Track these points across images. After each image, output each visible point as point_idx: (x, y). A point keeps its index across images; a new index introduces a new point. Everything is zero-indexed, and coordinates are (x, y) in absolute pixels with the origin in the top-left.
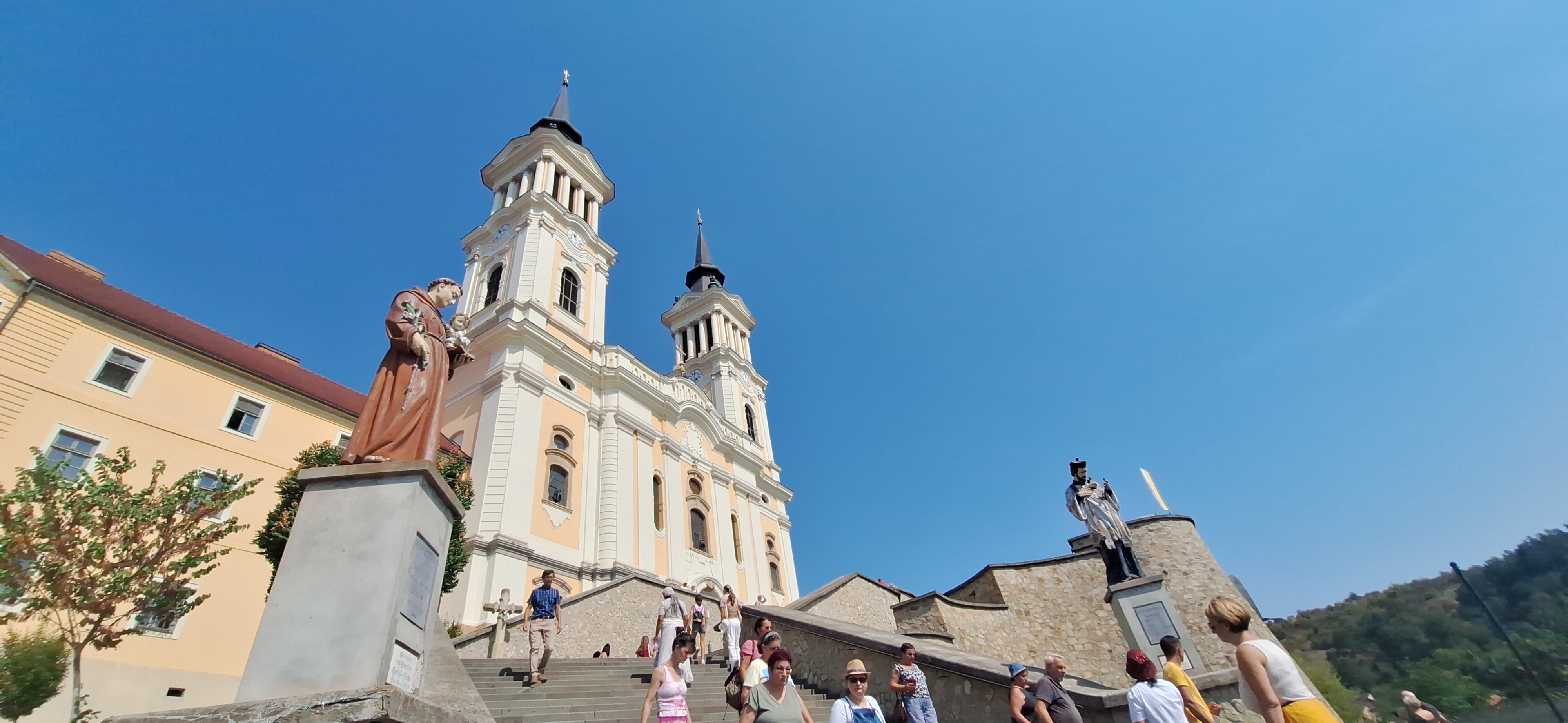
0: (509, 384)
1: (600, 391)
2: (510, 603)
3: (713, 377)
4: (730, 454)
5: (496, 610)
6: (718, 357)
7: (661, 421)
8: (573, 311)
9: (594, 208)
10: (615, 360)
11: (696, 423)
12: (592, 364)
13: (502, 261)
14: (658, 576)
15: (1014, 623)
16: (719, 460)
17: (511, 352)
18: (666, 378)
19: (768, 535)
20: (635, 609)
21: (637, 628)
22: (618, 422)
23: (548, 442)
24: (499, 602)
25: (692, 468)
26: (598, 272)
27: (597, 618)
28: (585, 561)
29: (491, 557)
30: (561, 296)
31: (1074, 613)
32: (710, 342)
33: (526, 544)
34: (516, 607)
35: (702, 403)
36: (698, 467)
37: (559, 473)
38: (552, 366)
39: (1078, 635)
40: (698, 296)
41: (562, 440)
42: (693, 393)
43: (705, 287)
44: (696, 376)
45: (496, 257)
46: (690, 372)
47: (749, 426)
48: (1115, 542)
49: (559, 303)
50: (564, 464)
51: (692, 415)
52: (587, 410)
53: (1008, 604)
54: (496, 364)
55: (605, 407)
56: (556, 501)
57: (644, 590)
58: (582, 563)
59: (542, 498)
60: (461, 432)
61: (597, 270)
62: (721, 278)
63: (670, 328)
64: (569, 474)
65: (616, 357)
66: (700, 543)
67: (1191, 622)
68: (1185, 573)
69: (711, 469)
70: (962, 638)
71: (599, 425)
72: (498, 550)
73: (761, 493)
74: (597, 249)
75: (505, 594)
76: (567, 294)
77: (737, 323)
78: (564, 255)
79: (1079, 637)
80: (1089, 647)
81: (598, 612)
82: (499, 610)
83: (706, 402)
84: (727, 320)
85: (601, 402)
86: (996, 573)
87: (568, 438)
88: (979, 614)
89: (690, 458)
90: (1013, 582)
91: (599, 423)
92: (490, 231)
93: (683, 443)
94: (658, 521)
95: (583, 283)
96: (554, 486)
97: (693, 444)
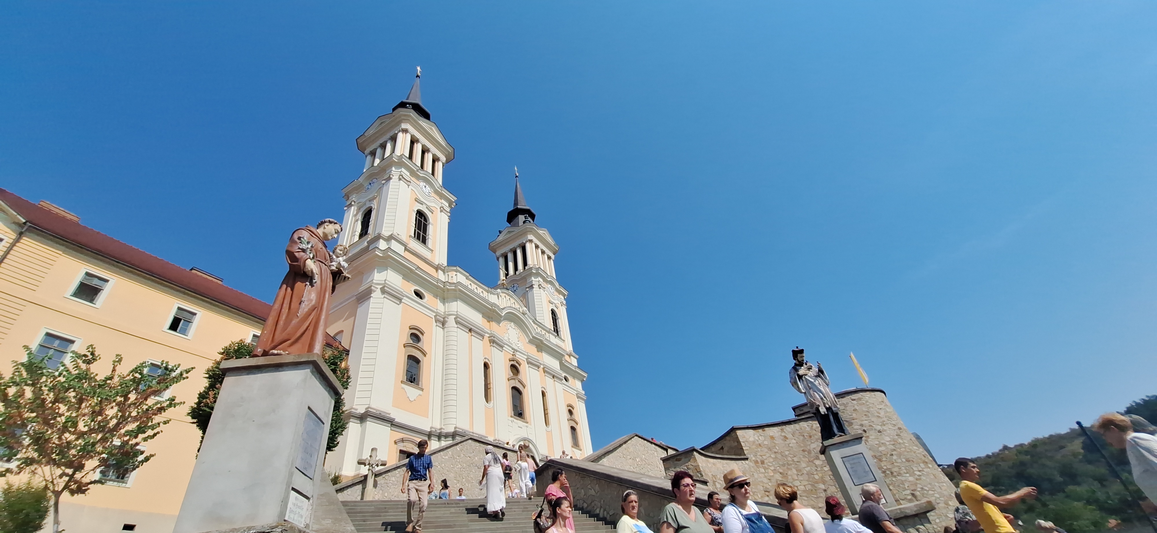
0: (377, 295)
1: (444, 300)
2: (377, 459)
3: (527, 289)
4: (541, 346)
5: (367, 464)
6: (531, 274)
7: (489, 322)
8: (424, 241)
9: (439, 166)
10: (455, 277)
11: (515, 323)
12: (438, 280)
13: (372, 205)
14: (487, 437)
15: (753, 470)
16: (532, 350)
17: (379, 272)
18: (493, 290)
19: (569, 406)
20: (471, 462)
21: (472, 476)
22: (457, 322)
23: (406, 338)
24: (369, 458)
25: (512, 357)
26: (442, 213)
27: (442, 469)
28: (433, 426)
29: (364, 424)
30: (415, 230)
31: (798, 462)
32: (525, 263)
33: (389, 414)
34: (382, 461)
35: (519, 308)
36: (517, 356)
37: (414, 361)
38: (409, 282)
39: (801, 478)
40: (516, 230)
41: (416, 337)
42: (512, 301)
43: (521, 223)
44: (515, 288)
45: (368, 203)
46: (510, 286)
47: (554, 325)
48: (827, 408)
49: (413, 236)
50: (418, 355)
51: (512, 318)
52: (435, 314)
53: (748, 456)
54: (367, 280)
55: (448, 312)
56: (411, 382)
57: (477, 448)
58: (431, 428)
59: (401, 380)
60: (342, 331)
61: (441, 211)
62: (533, 216)
63: (495, 253)
64: (421, 362)
65: (456, 275)
66: (519, 413)
67: (885, 468)
68: (879, 432)
69: (526, 357)
70: (714, 482)
71: (443, 325)
72: (368, 419)
73: (564, 374)
74: (442, 196)
75: (374, 452)
76: (419, 229)
77: (545, 249)
78: (417, 200)
79: (802, 480)
80: (809, 487)
81: (443, 465)
82: (369, 464)
83: (522, 308)
84: (537, 247)
85: (445, 308)
86: (739, 433)
87: (420, 335)
88: (726, 464)
89: (511, 349)
90: (752, 439)
91: (443, 323)
92: (363, 184)
93: (505, 338)
94: (487, 396)
95: (431, 221)
96: (411, 371)
97: (513, 338)
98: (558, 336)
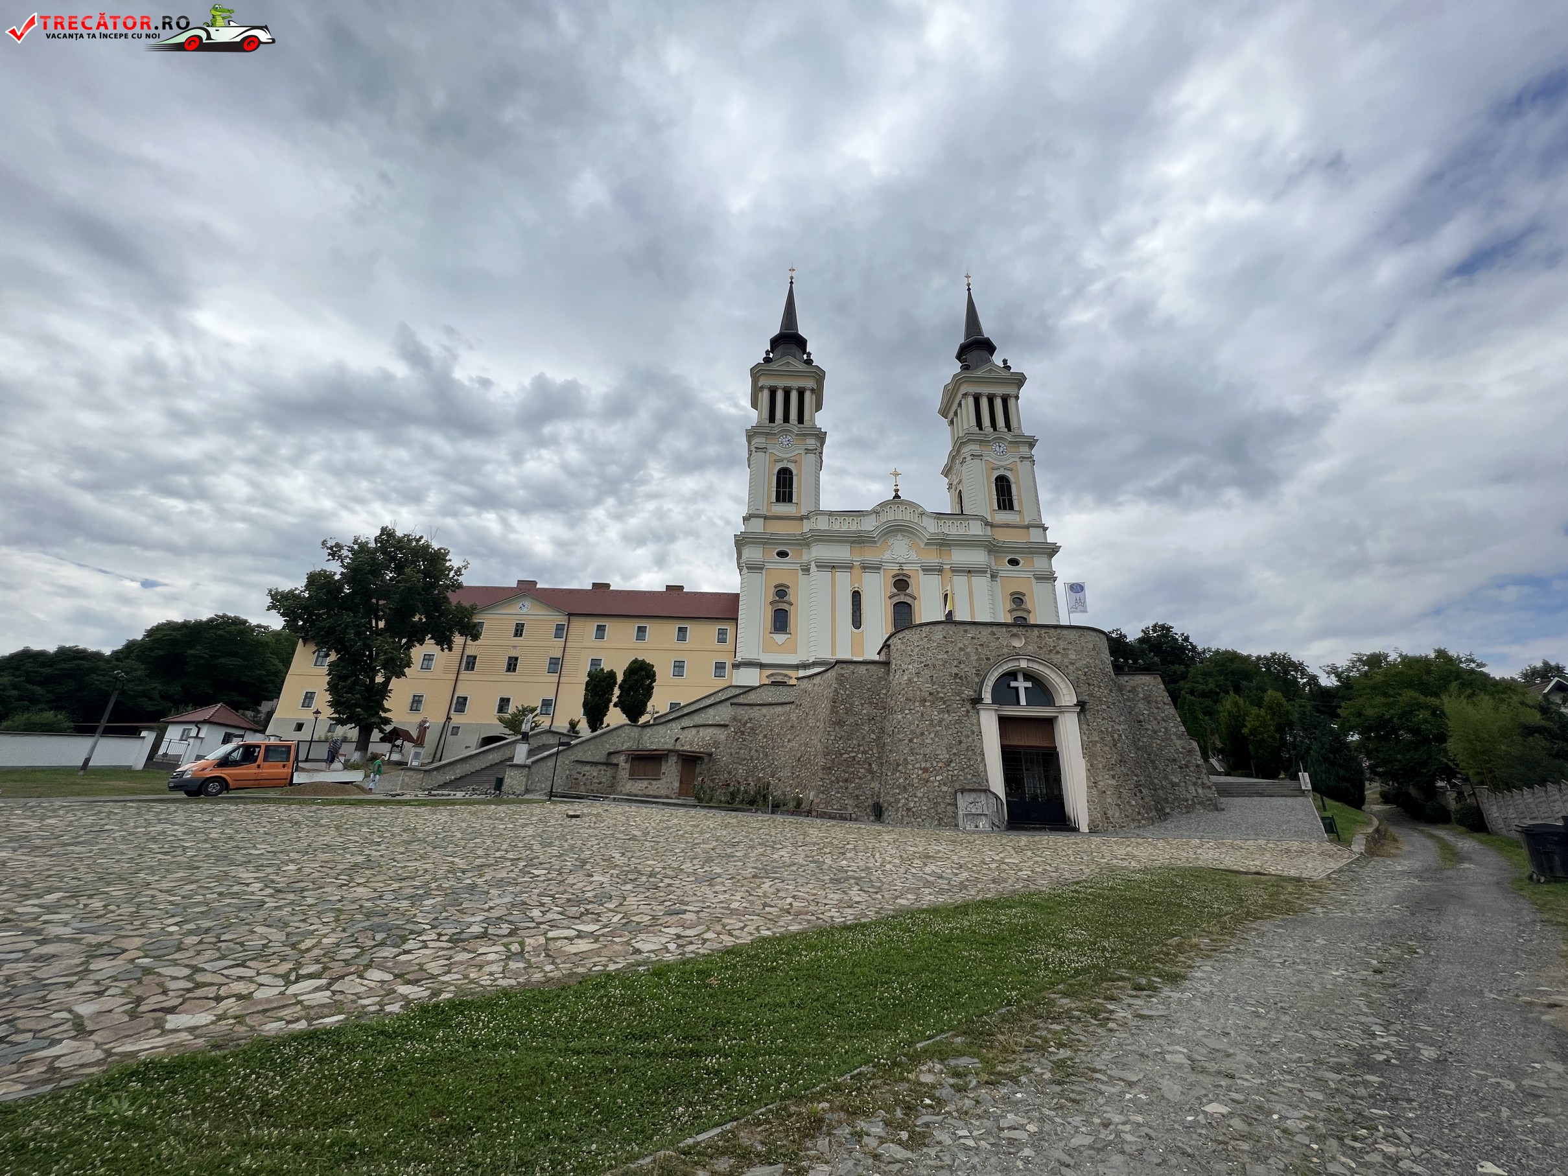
1: (809, 547)
4: (946, 543)
7: (858, 550)
8: (789, 498)
10: (815, 522)
11: (903, 532)
12: (795, 535)
16: (931, 554)
19: (1014, 594)
22: (817, 565)
23: (771, 597)
25: (898, 572)
26: (808, 455)
28: (801, 659)
29: (739, 670)
30: (777, 493)
33: (760, 660)
36: (905, 568)
37: (781, 613)
38: (772, 548)
41: (781, 592)
42: (901, 509)
47: (1003, 496)
49: (775, 500)
50: (785, 606)
52: (798, 566)
55: (810, 559)
56: (780, 630)
58: (798, 662)
59: (769, 632)
61: (806, 453)
64: (790, 611)
65: (817, 519)
69: (920, 566)
72: (741, 666)
73: (1004, 561)
76: (784, 487)
78: (776, 461)
83: (915, 511)
85: (808, 556)
87: (786, 590)
89: (893, 566)
91: (808, 570)
93: (887, 556)
94: (857, 622)
95: (794, 472)
96: (781, 621)
97: (899, 552)
98: (1011, 508)
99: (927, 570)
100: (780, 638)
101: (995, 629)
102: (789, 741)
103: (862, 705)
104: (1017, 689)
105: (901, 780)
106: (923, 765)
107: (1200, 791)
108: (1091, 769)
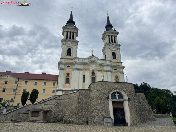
4: (102, 65)
7: (84, 66)
8: (70, 55)
11: (94, 63)
16: (99, 68)
22: (76, 69)
23: (66, 75)
25: (92, 71)
33: (62, 89)
38: (66, 65)
41: (68, 75)
49: (67, 55)
50: (69, 78)
52: (72, 69)
59: (65, 83)
69: (97, 70)
74: (74, 42)
76: (69, 52)
78: (68, 47)
85: (74, 67)
93: (90, 67)
94: (84, 81)
95: (72, 49)
96: (68, 81)
97: (93, 67)
98: (115, 59)
99: (99, 71)
100: (67, 85)
101: (112, 83)
102: (68, 107)
103: (84, 99)
104: (116, 96)
105: (92, 115)
106: (97, 112)
107: (152, 117)
108: (131, 112)
